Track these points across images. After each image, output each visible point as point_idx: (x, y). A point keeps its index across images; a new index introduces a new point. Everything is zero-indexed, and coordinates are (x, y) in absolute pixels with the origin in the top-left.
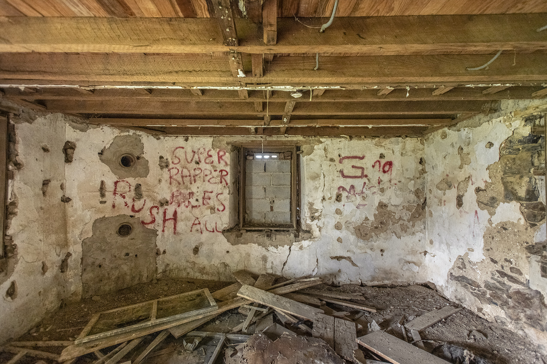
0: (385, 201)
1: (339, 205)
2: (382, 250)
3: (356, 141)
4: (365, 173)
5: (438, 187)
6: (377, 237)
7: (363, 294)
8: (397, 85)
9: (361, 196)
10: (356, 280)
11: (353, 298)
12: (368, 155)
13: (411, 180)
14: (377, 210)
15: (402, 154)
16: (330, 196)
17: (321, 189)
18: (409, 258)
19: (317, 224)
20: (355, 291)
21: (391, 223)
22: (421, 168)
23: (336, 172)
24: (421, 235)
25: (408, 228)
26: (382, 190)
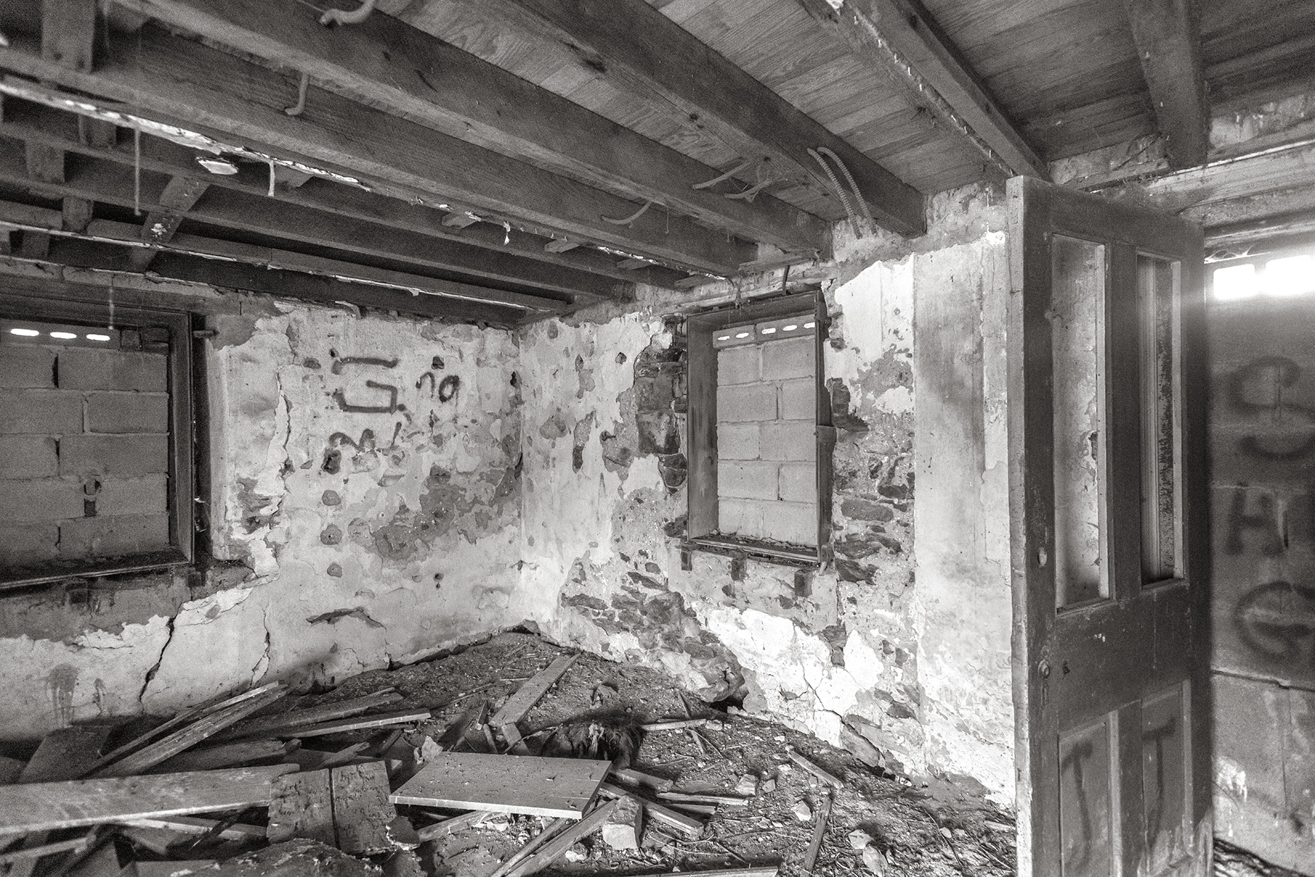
0: (444, 465)
1: (333, 482)
2: (437, 577)
3: (377, 320)
4: (400, 401)
5: (542, 433)
6: (428, 547)
7: (397, 687)
8: (487, 214)
9: (390, 456)
10: (376, 659)
11: (373, 705)
12: (405, 358)
13: (496, 417)
14: (428, 487)
15: (478, 362)
16: (305, 458)
17: (277, 442)
18: (492, 582)
19: (265, 539)
20: (376, 687)
21: (457, 512)
22: (512, 394)
23: (322, 397)
24: (514, 529)
25: (490, 518)
26: (438, 441)
